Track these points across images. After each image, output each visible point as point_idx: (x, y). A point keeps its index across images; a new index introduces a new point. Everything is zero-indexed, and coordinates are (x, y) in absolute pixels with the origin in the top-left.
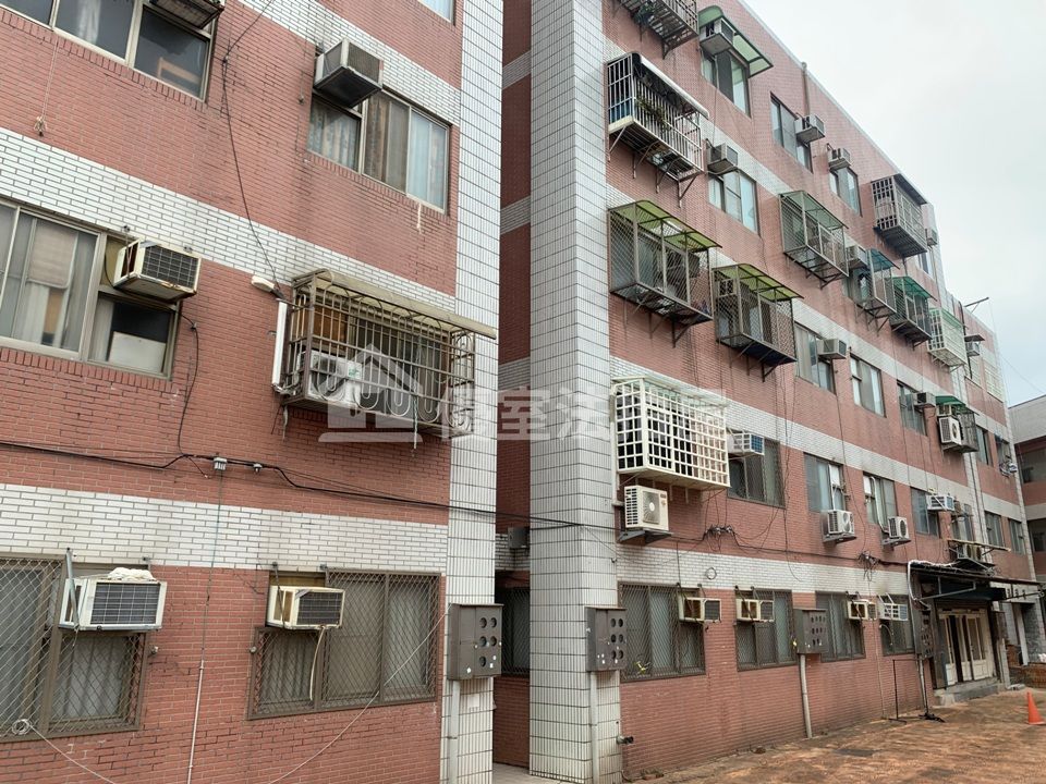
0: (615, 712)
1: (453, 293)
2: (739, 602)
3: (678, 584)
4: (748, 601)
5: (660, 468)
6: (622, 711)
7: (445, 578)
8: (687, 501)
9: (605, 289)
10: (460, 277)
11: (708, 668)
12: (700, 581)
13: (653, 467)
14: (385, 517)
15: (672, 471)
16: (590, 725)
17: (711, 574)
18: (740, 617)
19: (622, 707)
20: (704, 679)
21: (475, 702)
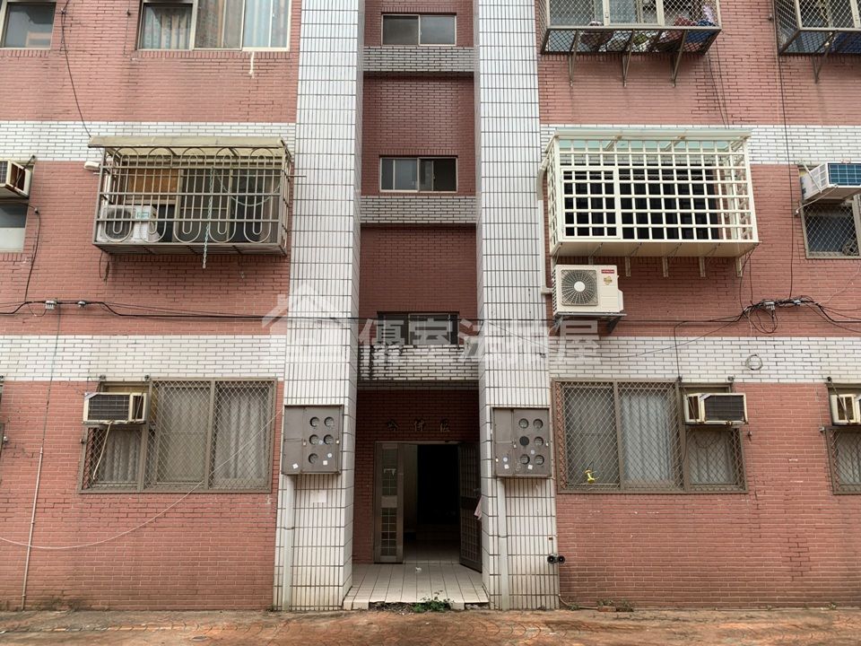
0: (550, 527)
1: (294, 120)
2: (834, 398)
3: (680, 379)
4: (844, 396)
5: (591, 239)
6: (558, 527)
7: (283, 383)
8: (703, 275)
9: (533, 52)
10: (302, 103)
11: (750, 485)
12: (731, 373)
13: (576, 239)
14: (212, 332)
15: (619, 237)
16: (499, 536)
17: (755, 362)
18: (837, 420)
19: (558, 522)
20: (747, 501)
21: (320, 498)
